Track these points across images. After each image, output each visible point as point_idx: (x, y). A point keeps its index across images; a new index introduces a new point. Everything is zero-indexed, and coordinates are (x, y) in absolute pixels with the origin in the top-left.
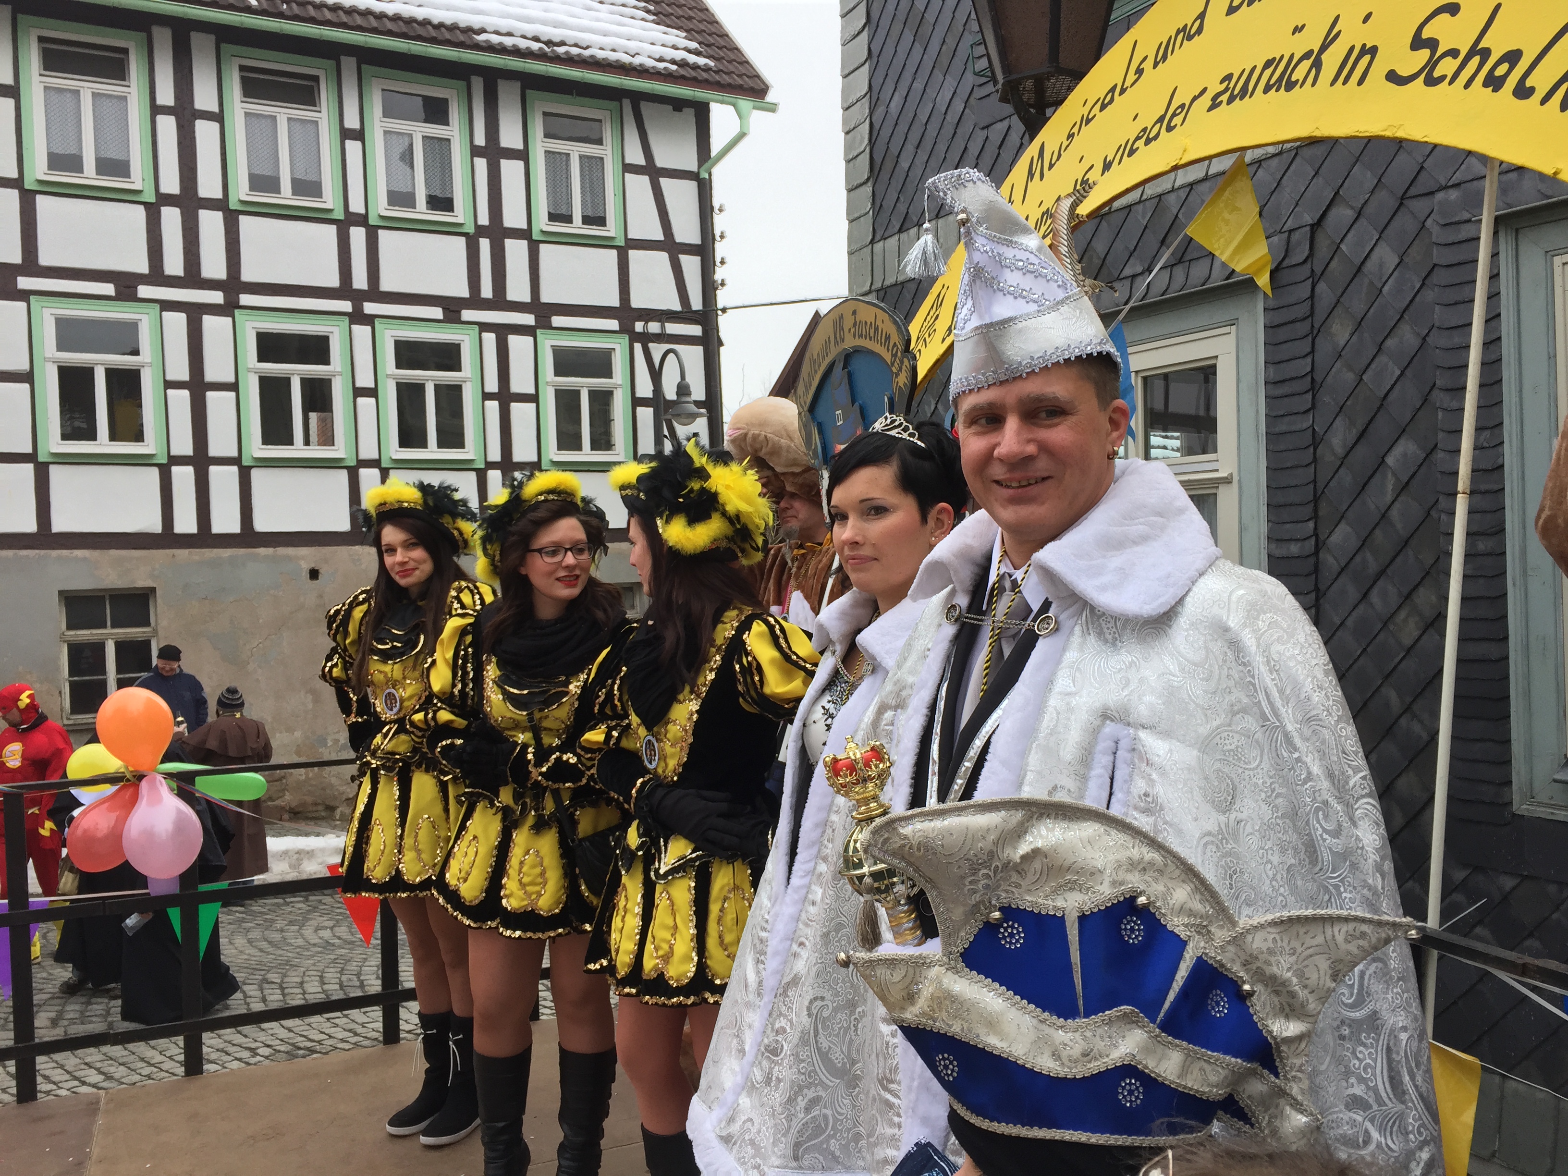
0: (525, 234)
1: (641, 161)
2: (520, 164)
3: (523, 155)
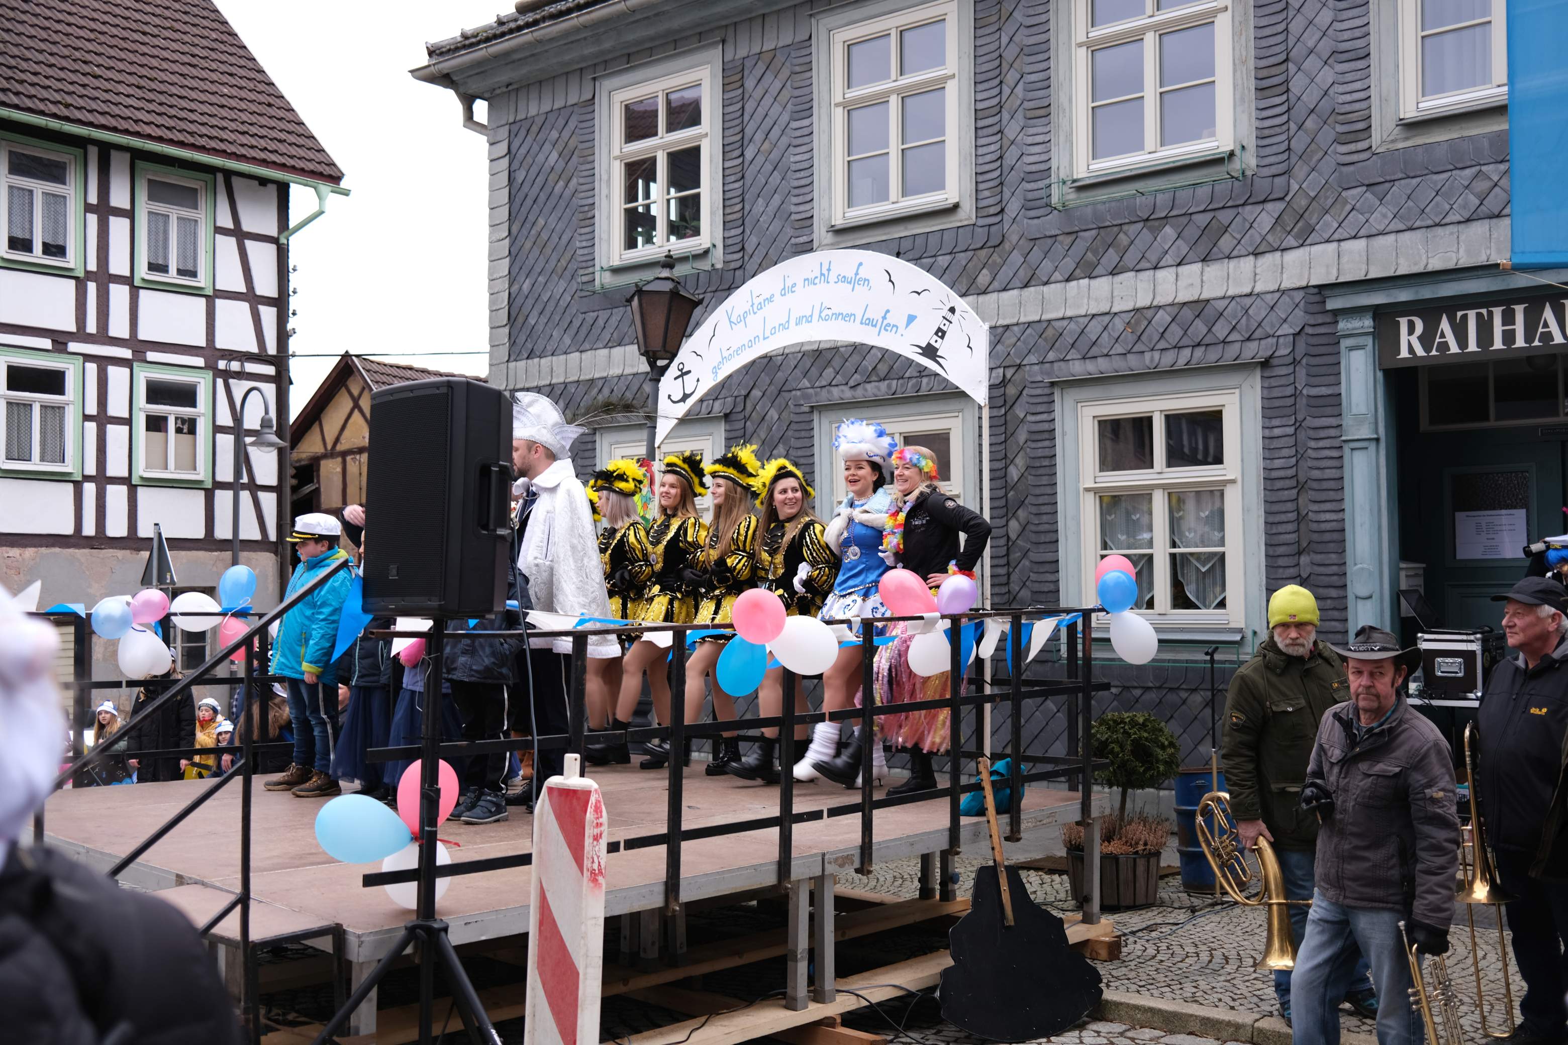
0: (128, 281)
1: (230, 225)
2: (126, 222)
3: (130, 214)
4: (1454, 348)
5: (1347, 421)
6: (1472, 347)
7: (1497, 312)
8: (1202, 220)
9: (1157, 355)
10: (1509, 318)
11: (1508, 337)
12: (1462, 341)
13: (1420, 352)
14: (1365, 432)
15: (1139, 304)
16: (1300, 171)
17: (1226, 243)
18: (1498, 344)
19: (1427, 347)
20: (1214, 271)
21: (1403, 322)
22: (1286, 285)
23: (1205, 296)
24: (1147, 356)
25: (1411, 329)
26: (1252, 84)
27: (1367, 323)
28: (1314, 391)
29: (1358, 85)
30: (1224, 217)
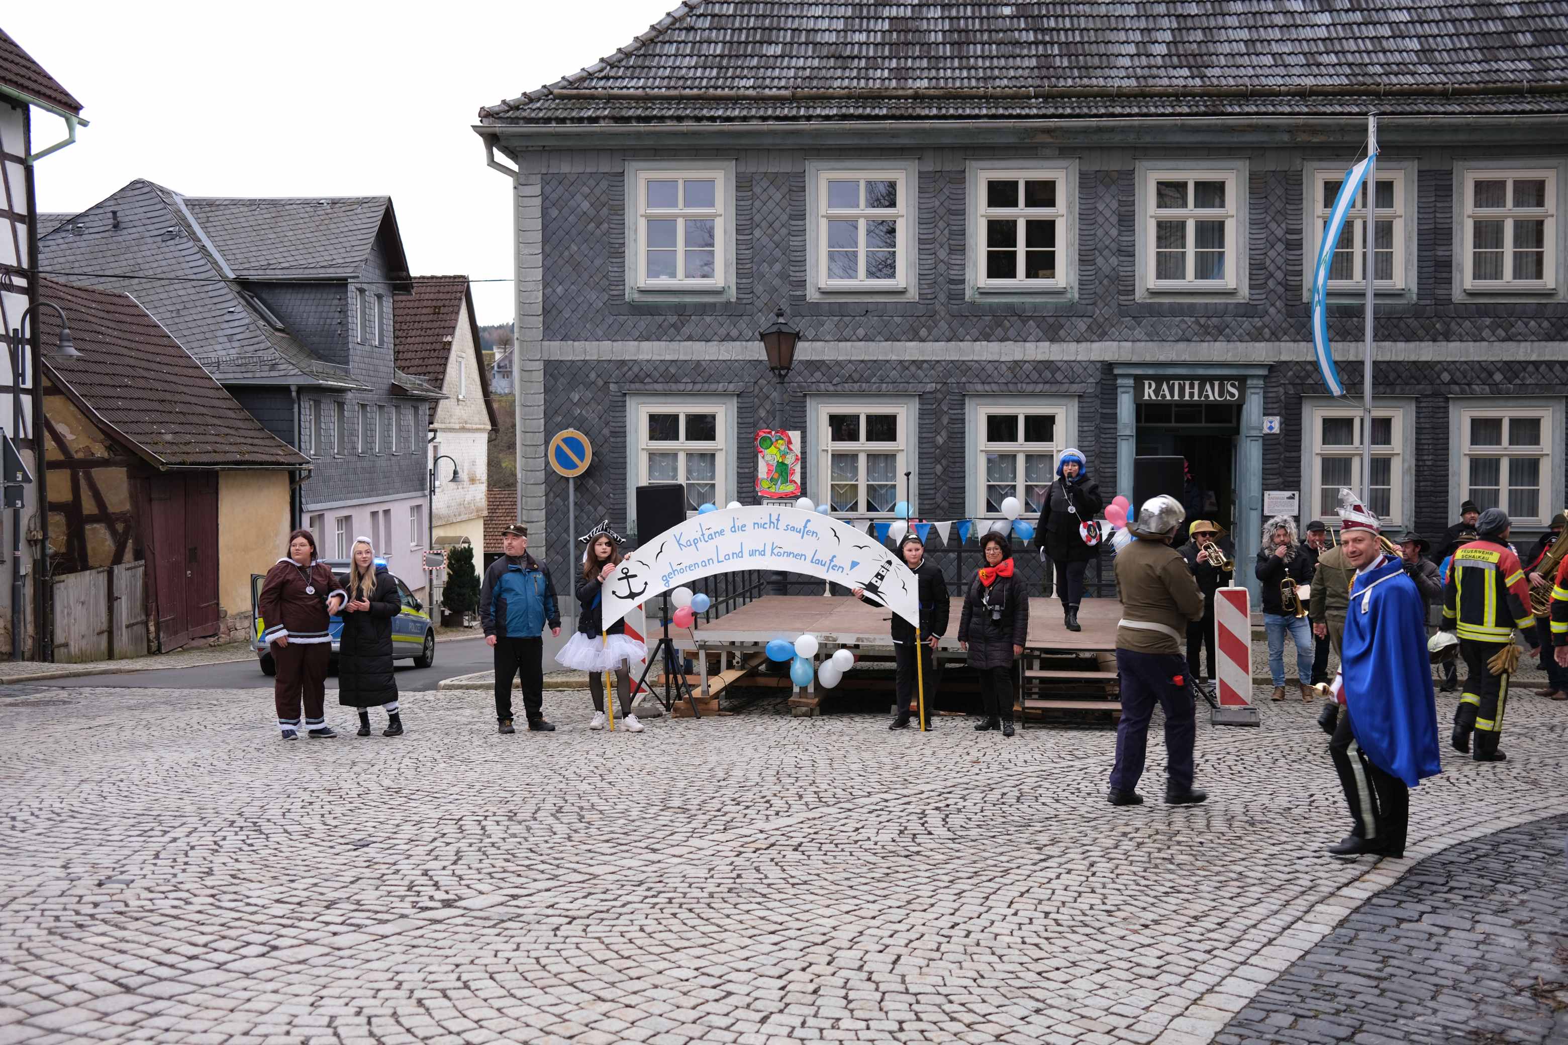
4: (1168, 397)
5: (1120, 426)
6: (1176, 397)
7: (1187, 383)
8: (1051, 320)
9: (1024, 386)
10: (1192, 386)
11: (1192, 395)
12: (1172, 395)
13: (1154, 397)
14: (1128, 432)
15: (1016, 358)
16: (1100, 304)
17: (1062, 333)
18: (1187, 397)
19: (1157, 395)
20: (1056, 347)
21: (1146, 383)
22: (1093, 358)
23: (1052, 359)
24: (1019, 385)
25: (1150, 387)
26: (1077, 257)
27: (1131, 382)
28: (1105, 411)
29: (1129, 269)
30: (1062, 320)
